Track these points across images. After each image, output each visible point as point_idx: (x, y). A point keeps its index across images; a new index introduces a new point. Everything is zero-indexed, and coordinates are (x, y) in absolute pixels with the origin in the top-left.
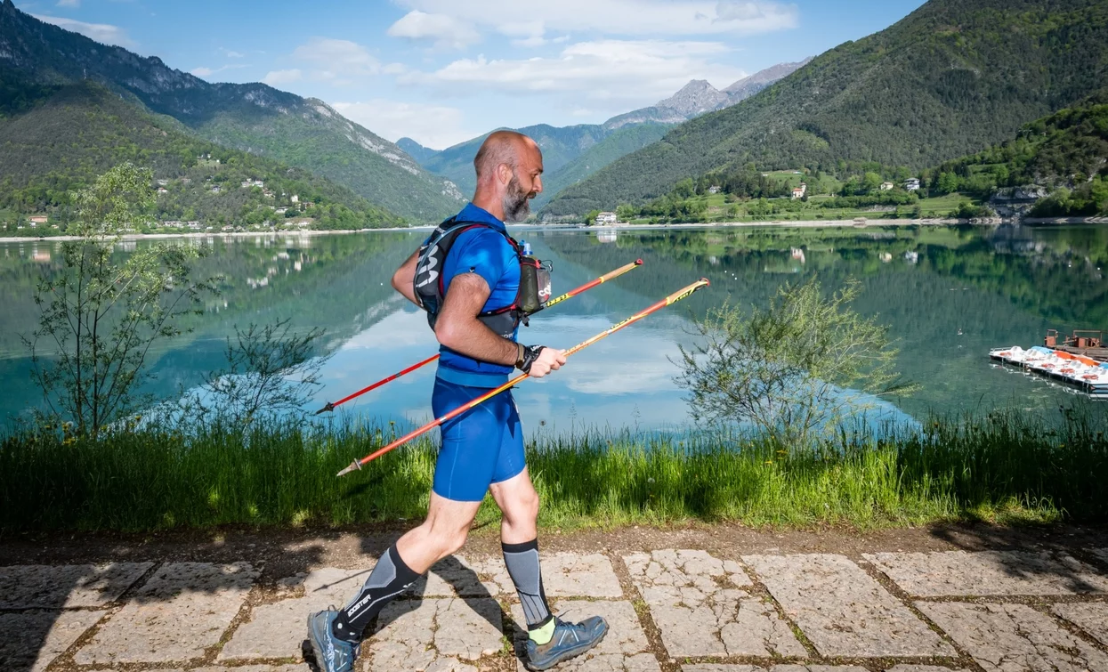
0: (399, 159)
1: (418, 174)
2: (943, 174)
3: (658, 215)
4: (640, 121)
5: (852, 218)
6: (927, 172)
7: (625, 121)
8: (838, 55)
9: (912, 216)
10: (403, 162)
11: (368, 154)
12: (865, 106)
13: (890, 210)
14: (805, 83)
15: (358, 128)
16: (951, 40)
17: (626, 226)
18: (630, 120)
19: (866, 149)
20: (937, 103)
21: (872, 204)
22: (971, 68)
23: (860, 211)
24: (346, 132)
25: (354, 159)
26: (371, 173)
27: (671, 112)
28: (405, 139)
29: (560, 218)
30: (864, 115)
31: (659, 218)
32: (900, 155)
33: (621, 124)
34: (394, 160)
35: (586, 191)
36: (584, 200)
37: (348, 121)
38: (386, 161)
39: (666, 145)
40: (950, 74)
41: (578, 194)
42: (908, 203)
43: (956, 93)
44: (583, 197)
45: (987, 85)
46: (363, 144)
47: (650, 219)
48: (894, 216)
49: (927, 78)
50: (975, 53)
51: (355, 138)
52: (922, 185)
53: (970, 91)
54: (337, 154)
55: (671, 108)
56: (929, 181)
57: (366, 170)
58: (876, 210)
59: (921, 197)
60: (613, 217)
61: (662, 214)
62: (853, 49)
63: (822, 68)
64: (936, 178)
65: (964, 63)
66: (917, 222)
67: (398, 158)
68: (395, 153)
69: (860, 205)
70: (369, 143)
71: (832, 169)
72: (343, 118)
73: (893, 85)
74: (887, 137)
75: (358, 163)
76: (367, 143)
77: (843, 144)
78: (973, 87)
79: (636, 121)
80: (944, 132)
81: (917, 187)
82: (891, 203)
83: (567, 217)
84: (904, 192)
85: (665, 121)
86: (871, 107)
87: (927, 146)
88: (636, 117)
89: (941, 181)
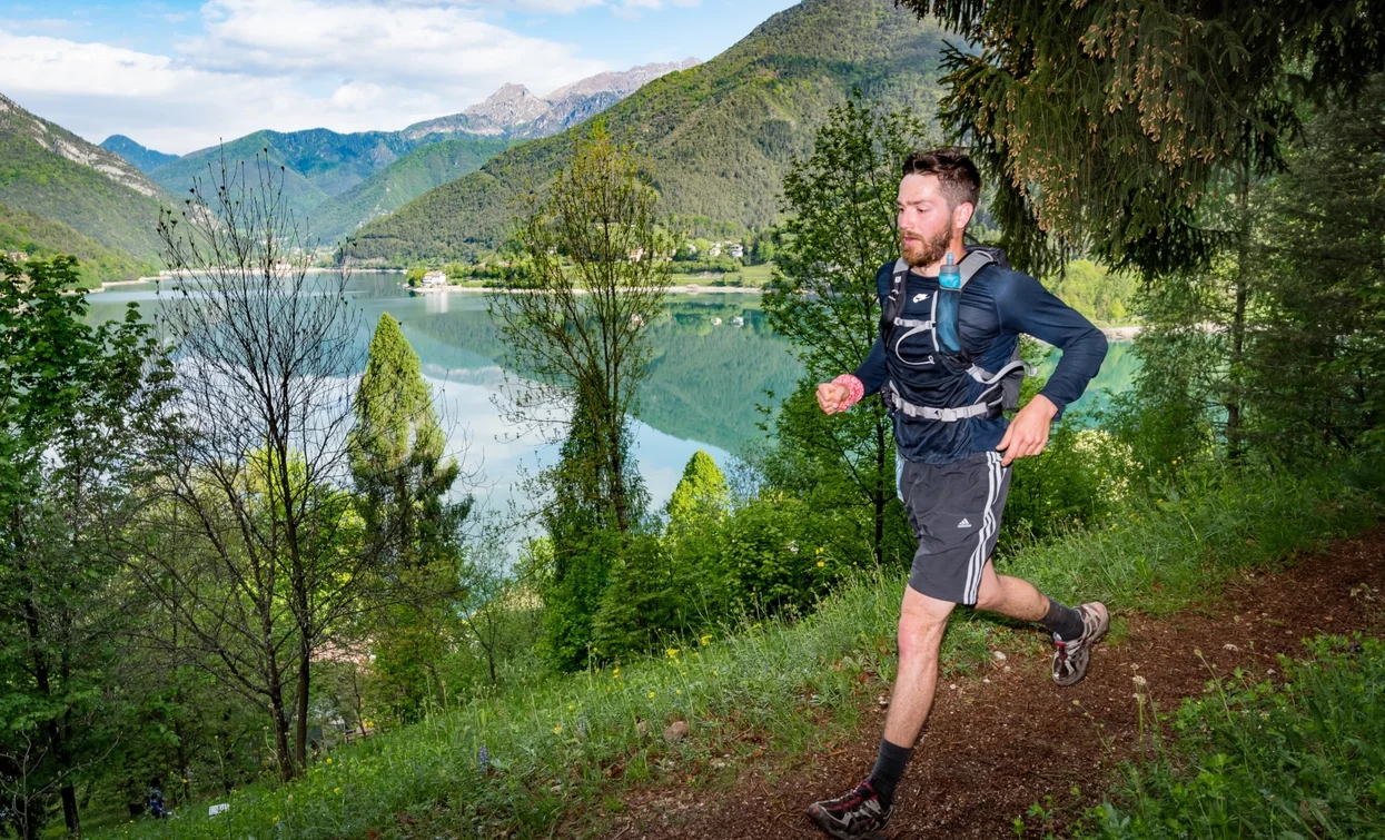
0: (122, 173)
1: (154, 196)
2: (762, 244)
3: (493, 277)
4: (448, 130)
5: (686, 284)
6: (749, 240)
7: (428, 130)
8: (665, 86)
9: (737, 284)
10: (130, 178)
11: (77, 168)
12: (693, 154)
13: (718, 277)
14: (633, 116)
15: (53, 128)
16: (770, 85)
17: (458, 289)
18: (435, 129)
19: (696, 201)
20: (759, 154)
21: (702, 270)
22: (788, 119)
23: (692, 278)
24: (34, 134)
25: (56, 175)
26: (84, 195)
27: (484, 122)
28: (117, 136)
29: (365, 262)
30: (693, 163)
31: (495, 281)
32: (727, 209)
33: (424, 134)
34: (115, 175)
35: (395, 229)
36: (393, 241)
37: (36, 117)
38: (103, 177)
39: (487, 178)
40: (769, 124)
41: (386, 234)
42: (733, 270)
43: (775, 144)
44: (391, 236)
45: (802, 138)
46: (64, 153)
47: (485, 281)
48: (721, 284)
49: (749, 127)
50: (791, 102)
51: (52, 143)
52: (745, 253)
53: (788, 144)
54: (27, 167)
55: (484, 117)
56: (750, 249)
57: (75, 191)
58: (706, 277)
59: (744, 265)
60: (443, 278)
61: (498, 276)
62: (680, 83)
63: (650, 100)
64: (756, 248)
65: (781, 112)
66: (740, 290)
67: (120, 173)
68: (114, 165)
69: (692, 271)
70: (74, 150)
71: (666, 222)
72: (27, 114)
73: (719, 131)
74: (715, 189)
75: (62, 180)
76: (71, 152)
77: (675, 195)
78: (790, 140)
79: (442, 131)
80: (766, 185)
81: (741, 254)
82: (720, 270)
83: (373, 261)
84: (729, 259)
85: (478, 132)
86: (698, 154)
87: (750, 199)
88: (442, 125)
89: (760, 250)
